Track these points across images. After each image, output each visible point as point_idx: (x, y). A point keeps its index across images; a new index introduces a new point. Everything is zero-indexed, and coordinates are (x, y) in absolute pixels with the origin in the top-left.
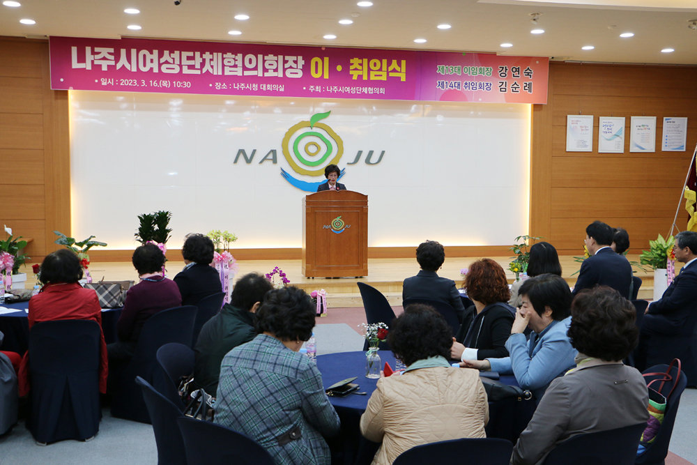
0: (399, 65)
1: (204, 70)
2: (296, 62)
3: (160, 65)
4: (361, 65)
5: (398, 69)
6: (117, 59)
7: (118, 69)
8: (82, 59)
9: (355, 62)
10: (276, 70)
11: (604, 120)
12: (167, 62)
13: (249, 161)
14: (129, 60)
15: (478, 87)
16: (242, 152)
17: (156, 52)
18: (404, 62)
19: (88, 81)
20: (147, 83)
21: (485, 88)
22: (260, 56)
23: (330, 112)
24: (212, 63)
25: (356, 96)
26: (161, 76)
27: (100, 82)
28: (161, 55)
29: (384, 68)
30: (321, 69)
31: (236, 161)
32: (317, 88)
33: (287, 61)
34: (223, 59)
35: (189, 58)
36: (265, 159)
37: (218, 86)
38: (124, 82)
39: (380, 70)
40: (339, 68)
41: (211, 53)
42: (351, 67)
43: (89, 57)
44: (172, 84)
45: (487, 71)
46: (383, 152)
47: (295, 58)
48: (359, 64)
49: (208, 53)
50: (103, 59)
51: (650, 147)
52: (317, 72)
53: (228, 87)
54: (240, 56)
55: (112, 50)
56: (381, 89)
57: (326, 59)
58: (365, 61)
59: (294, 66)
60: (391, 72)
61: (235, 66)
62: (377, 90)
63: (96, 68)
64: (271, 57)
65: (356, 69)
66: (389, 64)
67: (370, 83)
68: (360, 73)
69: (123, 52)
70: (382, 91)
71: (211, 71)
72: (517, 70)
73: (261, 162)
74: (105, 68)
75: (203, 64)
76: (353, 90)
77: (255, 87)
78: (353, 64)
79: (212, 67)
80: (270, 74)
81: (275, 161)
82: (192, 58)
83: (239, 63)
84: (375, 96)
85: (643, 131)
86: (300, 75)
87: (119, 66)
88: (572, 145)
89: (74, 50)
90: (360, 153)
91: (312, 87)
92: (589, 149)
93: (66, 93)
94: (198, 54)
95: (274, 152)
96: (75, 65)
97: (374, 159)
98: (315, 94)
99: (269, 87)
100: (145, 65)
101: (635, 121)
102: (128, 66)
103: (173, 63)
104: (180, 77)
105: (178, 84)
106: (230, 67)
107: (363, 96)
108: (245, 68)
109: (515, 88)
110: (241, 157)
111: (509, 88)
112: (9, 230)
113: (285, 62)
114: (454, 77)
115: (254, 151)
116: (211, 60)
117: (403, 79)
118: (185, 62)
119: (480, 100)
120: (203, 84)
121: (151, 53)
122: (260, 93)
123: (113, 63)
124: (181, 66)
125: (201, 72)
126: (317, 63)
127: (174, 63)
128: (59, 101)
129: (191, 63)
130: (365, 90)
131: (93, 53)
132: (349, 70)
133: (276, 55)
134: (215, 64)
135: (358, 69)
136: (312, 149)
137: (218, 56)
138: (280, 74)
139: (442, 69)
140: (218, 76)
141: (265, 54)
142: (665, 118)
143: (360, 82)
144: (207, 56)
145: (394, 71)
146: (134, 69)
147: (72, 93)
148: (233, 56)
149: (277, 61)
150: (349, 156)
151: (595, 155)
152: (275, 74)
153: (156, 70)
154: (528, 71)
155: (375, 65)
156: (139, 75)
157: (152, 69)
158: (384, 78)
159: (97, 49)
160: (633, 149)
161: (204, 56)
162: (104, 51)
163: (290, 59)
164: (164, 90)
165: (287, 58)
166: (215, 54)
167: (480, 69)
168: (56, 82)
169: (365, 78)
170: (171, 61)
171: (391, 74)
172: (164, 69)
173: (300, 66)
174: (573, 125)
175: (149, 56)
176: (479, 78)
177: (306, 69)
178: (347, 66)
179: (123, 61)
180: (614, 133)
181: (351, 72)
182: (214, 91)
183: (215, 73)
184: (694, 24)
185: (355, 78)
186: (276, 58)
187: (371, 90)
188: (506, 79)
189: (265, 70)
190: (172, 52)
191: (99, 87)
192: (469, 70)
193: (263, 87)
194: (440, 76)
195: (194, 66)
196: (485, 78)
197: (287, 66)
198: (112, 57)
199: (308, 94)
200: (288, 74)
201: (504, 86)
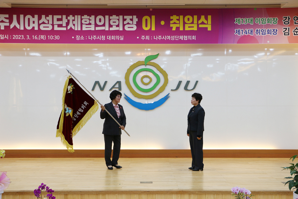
0: (206, 19)
1: (69, 28)
2: (132, 20)
3: (39, 25)
4: (179, 20)
5: (205, 22)
6: (11, 22)
7: (11, 28)
9: (174, 18)
10: (118, 26)
12: (44, 23)
13: (102, 89)
14: (19, 22)
15: (266, 33)
16: (97, 83)
17: (36, 16)
18: (210, 17)
20: (31, 37)
21: (272, 33)
22: (107, 17)
23: (158, 54)
24: (74, 22)
25: (175, 42)
26: (40, 32)
28: (40, 18)
29: (195, 22)
30: (149, 24)
31: (93, 89)
32: (147, 37)
33: (125, 20)
34: (81, 19)
35: (58, 20)
36: (113, 87)
37: (78, 38)
38: (15, 37)
39: (193, 23)
40: (163, 23)
41: (74, 16)
42: (171, 22)
44: (47, 38)
45: (273, 21)
46: (197, 82)
47: (131, 17)
48: (177, 20)
49: (71, 16)
52: (146, 26)
53: (85, 38)
54: (93, 17)
55: (7, 16)
56: (193, 37)
57: (153, 17)
58: (181, 17)
59: (131, 22)
60: (200, 24)
61: (90, 24)
62: (190, 37)
64: (114, 17)
65: (175, 23)
66: (199, 19)
67: (185, 33)
68: (178, 26)
69: (15, 17)
70: (194, 38)
71: (73, 28)
73: (111, 90)
74: (2, 28)
75: (68, 24)
76: (173, 38)
77: (103, 37)
78: (172, 20)
79: (74, 25)
80: (114, 28)
81: (120, 88)
82: (61, 20)
83: (93, 22)
84: (189, 42)
86: (135, 28)
87: (12, 26)
90: (180, 82)
91: (143, 36)
94: (64, 17)
95: (119, 83)
97: (190, 87)
98: (146, 42)
99: (113, 38)
100: (29, 25)
102: (18, 26)
104: (53, 32)
105: (51, 37)
106: (86, 24)
107: (180, 42)
108: (96, 25)
109: (296, 32)
110: (97, 87)
111: (292, 32)
113: (124, 20)
114: (248, 26)
115: (106, 82)
116: (74, 20)
117: (209, 29)
118: (56, 22)
119: (268, 42)
120: (68, 37)
121: (33, 17)
122: (107, 41)
123: (8, 24)
124: (53, 25)
125: (67, 28)
126: (146, 20)
127: (48, 23)
129: (60, 23)
130: (181, 38)
132: (170, 24)
133: (118, 15)
134: (76, 23)
135: (176, 23)
136: (146, 80)
137: (78, 18)
138: (121, 29)
139: (239, 21)
140: (78, 31)
141: (110, 15)
143: (178, 32)
144: (71, 18)
145: (203, 23)
146: (22, 28)
148: (88, 17)
149: (119, 20)
150: (172, 84)
152: (117, 29)
153: (36, 28)
155: (188, 19)
156: (25, 32)
157: (34, 28)
158: (195, 29)
161: (69, 18)
162: (2, 17)
163: (128, 18)
164: (42, 41)
165: (125, 17)
166: (76, 16)
167: (269, 19)
169: (181, 29)
170: (47, 22)
171: (200, 26)
172: (42, 28)
173: (135, 23)
175: (32, 20)
176: (268, 26)
177: (139, 24)
178: (168, 21)
179: (15, 23)
181: (171, 25)
182: (75, 41)
183: (76, 29)
185: (174, 29)
186: (118, 18)
187: (186, 38)
188: (289, 26)
189: (110, 26)
190: (47, 16)
192: (259, 21)
193: (109, 38)
194: (237, 26)
195: (62, 25)
196: (272, 26)
197: (125, 23)
198: (8, 21)
199: (141, 41)
200: (127, 29)
201: (287, 31)
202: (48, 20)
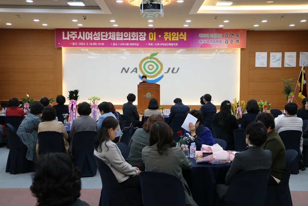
0: (184, 34)
1: (109, 39)
2: (143, 34)
3: (93, 37)
4: (168, 35)
5: (183, 36)
6: (78, 36)
7: (78, 39)
8: (66, 36)
9: (166, 33)
10: (136, 38)
11: (272, 54)
12: (95, 36)
13: (126, 72)
14: (82, 36)
15: (216, 42)
16: (124, 68)
17: (92, 32)
18: (185, 33)
19: (68, 44)
20: (89, 44)
21: (219, 42)
22: (130, 33)
23: (157, 53)
24: (112, 36)
25: (166, 47)
26: (93, 41)
27: (72, 44)
28: (93, 34)
29: (178, 36)
30: (153, 37)
31: (122, 72)
32: (151, 44)
33: (140, 34)
34: (116, 34)
35: (103, 34)
36: (133, 71)
37: (114, 44)
38: (81, 44)
39: (176, 36)
40: (160, 36)
41: (112, 32)
42: (165, 36)
43: (68, 35)
44: (97, 44)
45: (220, 35)
46: (179, 68)
47: (143, 33)
48: (168, 34)
49: (110, 32)
50: (73, 36)
51: (294, 65)
52: (151, 38)
53: (118, 44)
54: (122, 33)
55: (76, 32)
56: (176, 44)
57: (155, 33)
58: (170, 33)
59: (143, 36)
61: (120, 37)
62: (174, 44)
63: (71, 39)
64: (133, 33)
65: (166, 36)
66: (179, 34)
67: (172, 42)
68: (168, 38)
69: (80, 33)
70: (177, 44)
71: (111, 39)
72: (233, 35)
73: (131, 72)
74: (74, 39)
75: (108, 37)
76: (165, 44)
77: (128, 44)
78: (165, 34)
79: (112, 37)
80: (134, 39)
81: (136, 72)
82: (105, 34)
83: (122, 36)
84: (174, 47)
85: (291, 58)
86: (145, 39)
87: (79, 38)
88: (258, 64)
89: (63, 33)
90: (169, 68)
91: (149, 44)
92: (266, 66)
93: (61, 48)
94: (107, 33)
95: (136, 68)
96: (64, 38)
97: (175, 71)
98: (151, 47)
99: (133, 44)
100: (88, 38)
101: (287, 54)
102: (82, 38)
103: (98, 37)
104: (100, 41)
105: (99, 44)
106: (119, 37)
107: (169, 47)
108: (124, 37)
109: (232, 42)
110: (124, 71)
111: (229, 42)
112: (28, 96)
113: (139, 34)
114: (206, 38)
115: (129, 68)
116: (112, 35)
117: (185, 40)
118: (102, 36)
119: (217, 47)
120: (108, 44)
121: (90, 33)
122: (129, 46)
123: (76, 37)
124: (100, 37)
126: (151, 35)
128: (59, 51)
129: (104, 36)
130: (170, 44)
131: (70, 34)
132: (164, 37)
134: (113, 36)
136: (151, 67)
137: (114, 33)
138: (137, 40)
139: (201, 35)
141: (131, 32)
142: (300, 52)
143: (168, 41)
144: (110, 33)
145: (182, 36)
146: (84, 39)
147: (63, 48)
148: (120, 33)
149: (136, 34)
150: (165, 69)
151: (268, 68)
152: (135, 39)
153: (92, 39)
154: (237, 35)
155: (174, 34)
156: (86, 41)
157: (90, 39)
158: (177, 40)
159: (71, 32)
160: (286, 66)
161: (109, 33)
162: (74, 33)
163: (141, 33)
164: (94, 46)
165: (140, 33)
166: (113, 32)
167: (217, 35)
168: (57, 45)
169: (170, 40)
171: (180, 38)
172: (95, 39)
173: (145, 36)
174: (258, 56)
175: (89, 34)
176: (217, 38)
177: (147, 37)
178: (163, 35)
179: (80, 36)
180: (277, 59)
181: (164, 38)
182: (112, 46)
183: (113, 40)
184: (282, 18)
185: (166, 40)
186: (135, 33)
187: (172, 44)
188: (228, 38)
189: (132, 38)
190: (97, 32)
191: (72, 46)
192: (212, 35)
193: (131, 44)
194: (200, 38)
195: (105, 37)
196: (219, 38)
197: (140, 36)
198: (76, 35)
199: (148, 46)
200: (140, 39)
201: (227, 41)
202: (98, 35)
